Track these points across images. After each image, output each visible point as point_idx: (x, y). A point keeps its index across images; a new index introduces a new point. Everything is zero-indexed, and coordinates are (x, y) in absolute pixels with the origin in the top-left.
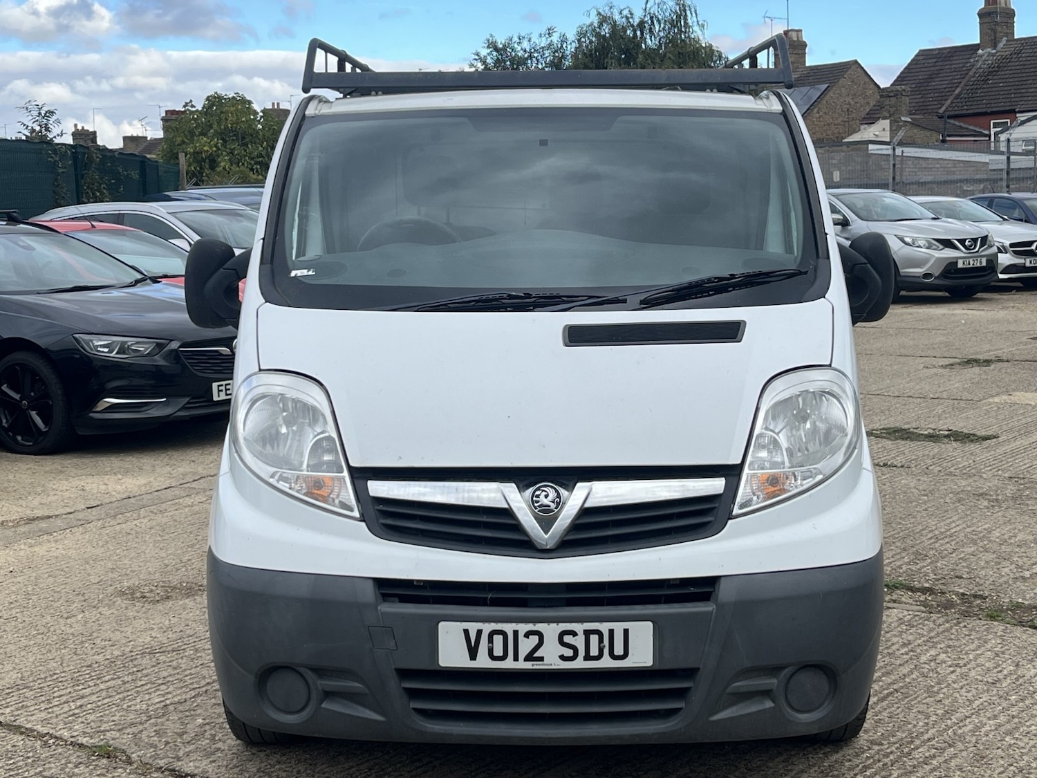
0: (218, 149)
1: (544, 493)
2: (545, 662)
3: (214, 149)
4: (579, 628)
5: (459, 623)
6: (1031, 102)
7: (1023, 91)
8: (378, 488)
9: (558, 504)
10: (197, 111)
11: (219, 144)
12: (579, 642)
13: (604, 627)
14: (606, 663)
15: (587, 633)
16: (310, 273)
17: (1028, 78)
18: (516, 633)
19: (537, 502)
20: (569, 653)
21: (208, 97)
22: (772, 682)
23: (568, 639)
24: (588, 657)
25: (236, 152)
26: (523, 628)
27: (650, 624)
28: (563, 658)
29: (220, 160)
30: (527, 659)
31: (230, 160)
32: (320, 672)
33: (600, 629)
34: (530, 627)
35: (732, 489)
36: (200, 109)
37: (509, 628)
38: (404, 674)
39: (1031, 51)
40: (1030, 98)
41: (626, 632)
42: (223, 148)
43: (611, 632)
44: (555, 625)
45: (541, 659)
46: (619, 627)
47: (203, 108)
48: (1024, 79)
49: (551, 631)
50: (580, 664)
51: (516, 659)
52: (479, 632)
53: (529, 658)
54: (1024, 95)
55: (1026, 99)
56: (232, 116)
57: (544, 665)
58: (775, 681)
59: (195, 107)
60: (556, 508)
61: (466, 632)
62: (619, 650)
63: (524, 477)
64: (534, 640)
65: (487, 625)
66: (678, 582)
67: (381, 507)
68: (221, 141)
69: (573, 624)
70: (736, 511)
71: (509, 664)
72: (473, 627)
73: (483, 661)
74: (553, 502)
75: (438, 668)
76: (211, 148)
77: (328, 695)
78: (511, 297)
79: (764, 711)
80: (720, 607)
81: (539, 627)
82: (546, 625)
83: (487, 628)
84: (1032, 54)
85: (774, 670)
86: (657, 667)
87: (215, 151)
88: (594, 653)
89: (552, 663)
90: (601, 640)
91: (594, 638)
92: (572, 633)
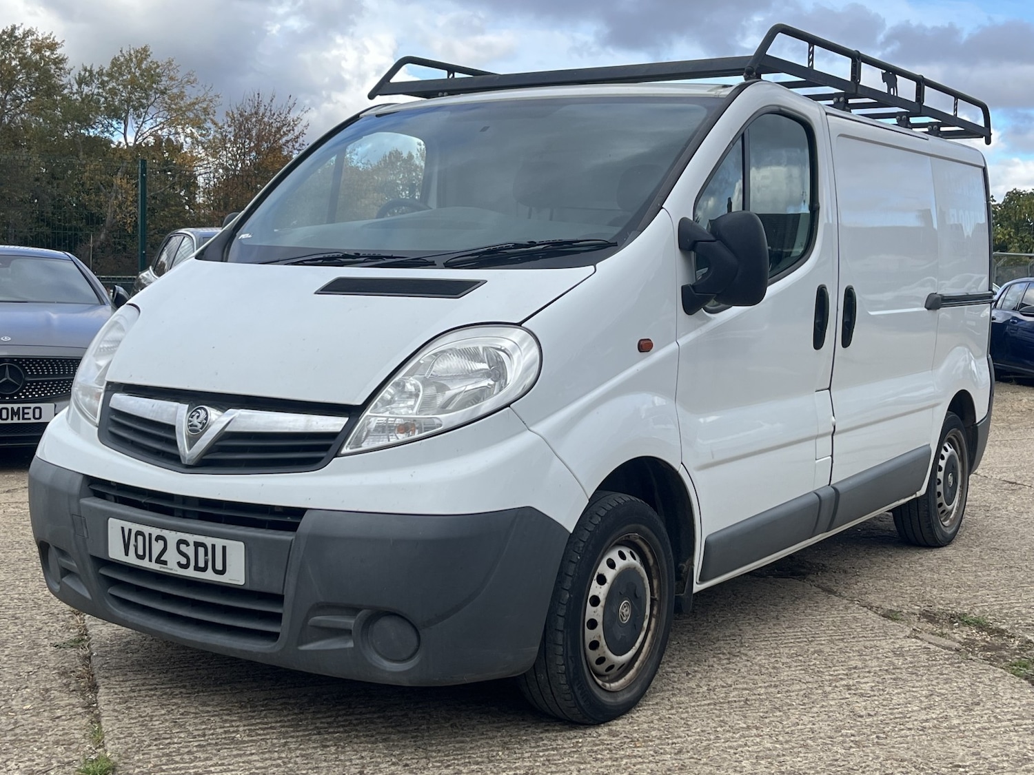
0: (1011, 237)
1: (198, 414)
2: (168, 565)
3: (1007, 237)
4: (192, 538)
5: (118, 520)
8: (122, 402)
9: (204, 424)
10: (998, 205)
11: (1012, 233)
12: (190, 551)
13: (208, 541)
14: (209, 575)
15: (196, 545)
18: (151, 536)
19: (191, 422)
20: (184, 561)
21: (1008, 193)
22: (349, 622)
23: (183, 547)
24: (197, 568)
25: (1026, 240)
26: (155, 532)
27: (242, 544)
28: (179, 564)
29: (1010, 246)
30: (157, 562)
31: (1019, 247)
33: (204, 542)
34: (160, 532)
35: (348, 429)
36: (1001, 203)
37: (146, 531)
41: (224, 548)
42: (1014, 237)
43: (213, 546)
44: (175, 532)
45: (165, 563)
46: (219, 543)
47: (1003, 202)
49: (172, 537)
50: (190, 573)
51: (150, 560)
52: (131, 531)
53: (159, 560)
56: (1026, 208)
57: (167, 568)
58: (352, 622)
59: (995, 201)
60: (201, 429)
61: (123, 528)
62: (219, 567)
64: (161, 543)
65: (135, 525)
66: (280, 510)
67: (113, 417)
68: (1013, 230)
69: (187, 535)
70: (344, 450)
71: (145, 564)
72: (126, 525)
73: (132, 559)
74: (200, 423)
75: (109, 559)
76: (1004, 235)
78: (346, 256)
79: (345, 649)
81: (165, 533)
82: (168, 531)
83: (135, 528)
85: (353, 610)
86: (248, 587)
87: (1008, 239)
88: (201, 564)
89: (173, 568)
90: (206, 554)
91: (201, 550)
92: (186, 543)
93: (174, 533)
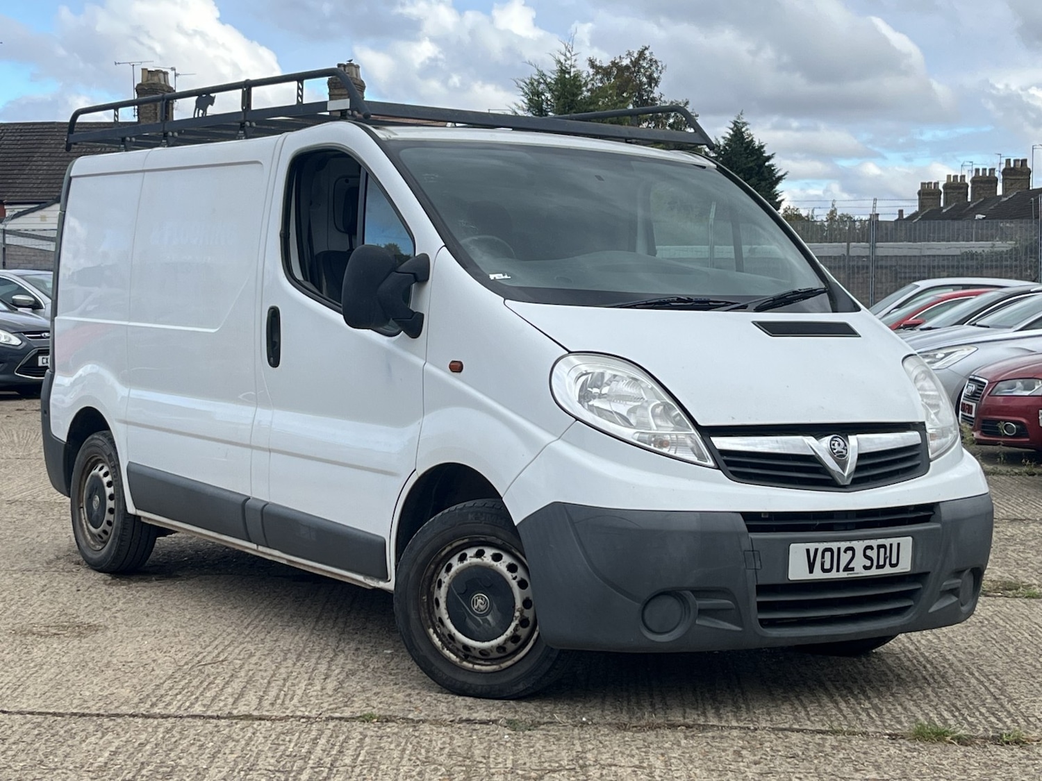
1: (836, 443)
2: (856, 571)
4: (874, 543)
5: (803, 544)
6: (19, 194)
7: (10, 181)
8: (722, 443)
9: (846, 451)
12: (874, 554)
13: (887, 542)
14: (888, 570)
15: (879, 547)
16: (506, 277)
17: (14, 168)
18: (839, 549)
19: (833, 449)
20: (868, 563)
23: (869, 552)
24: (879, 567)
26: (844, 545)
27: (910, 538)
28: (865, 568)
30: (844, 570)
32: (699, 592)
33: (884, 543)
34: (848, 544)
35: (924, 439)
37: (834, 546)
38: (762, 590)
39: (13, 138)
40: (18, 190)
41: (899, 544)
43: (891, 545)
45: (852, 569)
46: (895, 541)
48: (9, 168)
49: (859, 546)
50: (874, 572)
51: (838, 570)
52: (816, 550)
53: (847, 569)
54: (11, 185)
55: (14, 190)
57: (855, 573)
58: (960, 581)
60: (846, 454)
61: (808, 551)
62: (894, 561)
63: (817, 430)
64: (850, 553)
65: (822, 544)
67: (725, 458)
69: (871, 541)
70: (931, 456)
71: (833, 575)
72: (812, 547)
73: (818, 574)
74: (843, 450)
75: (787, 582)
77: (703, 612)
78: (679, 300)
80: (944, 524)
81: (854, 544)
82: (856, 542)
83: (822, 546)
84: (15, 142)
85: (958, 573)
86: (917, 571)
88: (881, 563)
89: (860, 572)
90: (885, 553)
91: (882, 550)
92: (871, 548)
93: (861, 542)
